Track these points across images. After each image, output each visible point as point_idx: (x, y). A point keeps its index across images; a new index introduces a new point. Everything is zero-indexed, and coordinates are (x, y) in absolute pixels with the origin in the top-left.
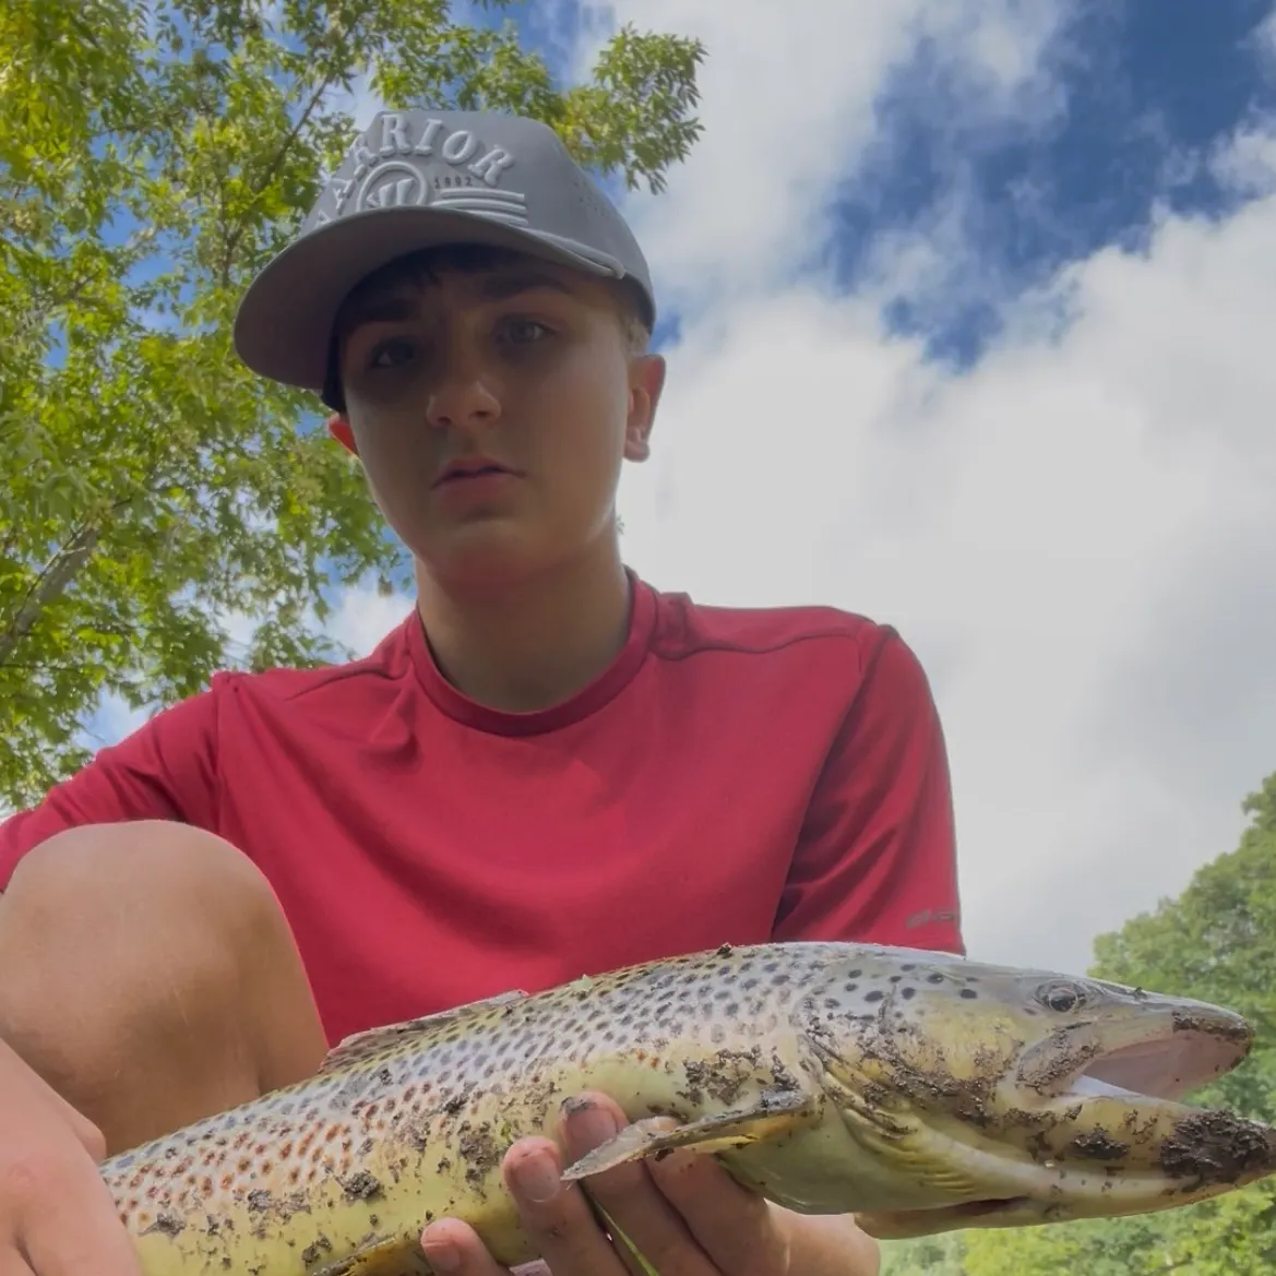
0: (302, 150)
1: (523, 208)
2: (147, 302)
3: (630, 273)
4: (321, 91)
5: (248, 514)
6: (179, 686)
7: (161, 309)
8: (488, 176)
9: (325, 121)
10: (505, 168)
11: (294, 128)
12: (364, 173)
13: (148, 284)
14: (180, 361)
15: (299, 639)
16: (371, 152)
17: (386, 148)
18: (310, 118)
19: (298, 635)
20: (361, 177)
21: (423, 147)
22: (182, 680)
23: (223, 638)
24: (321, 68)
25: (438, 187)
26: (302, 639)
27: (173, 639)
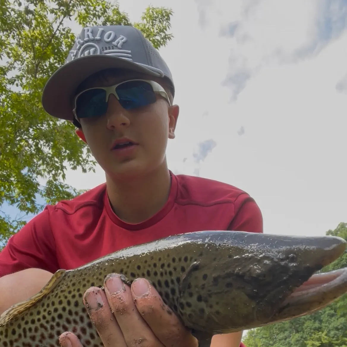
0: (57, 38)
1: (130, 55)
2: (13, 83)
3: (166, 75)
4: (62, 20)
5: (44, 147)
6: (25, 198)
7: (17, 85)
8: (119, 45)
9: (64, 30)
10: (124, 43)
11: (55, 31)
12: (80, 48)
13: (13, 78)
14: (23, 100)
15: (60, 185)
16: (82, 40)
17: (86, 39)
18: (59, 29)
19: (59, 184)
20: (79, 49)
21: (98, 37)
22: (27, 196)
23: (38, 184)
24: (62, 13)
25: (103, 50)
26: (61, 185)
27: (23, 184)
